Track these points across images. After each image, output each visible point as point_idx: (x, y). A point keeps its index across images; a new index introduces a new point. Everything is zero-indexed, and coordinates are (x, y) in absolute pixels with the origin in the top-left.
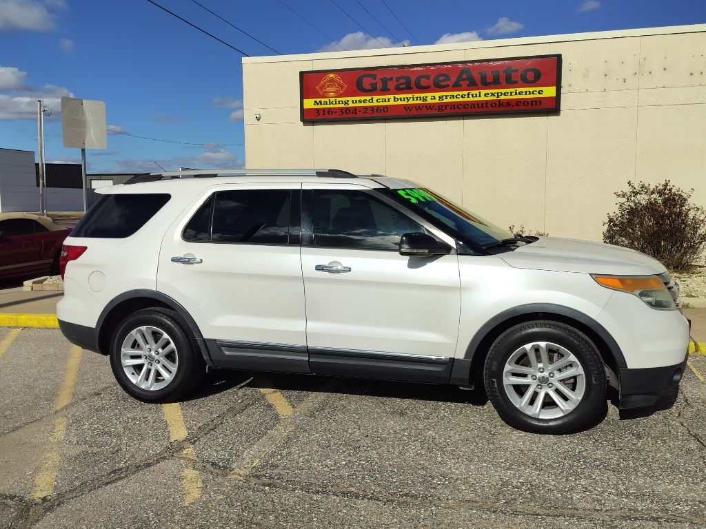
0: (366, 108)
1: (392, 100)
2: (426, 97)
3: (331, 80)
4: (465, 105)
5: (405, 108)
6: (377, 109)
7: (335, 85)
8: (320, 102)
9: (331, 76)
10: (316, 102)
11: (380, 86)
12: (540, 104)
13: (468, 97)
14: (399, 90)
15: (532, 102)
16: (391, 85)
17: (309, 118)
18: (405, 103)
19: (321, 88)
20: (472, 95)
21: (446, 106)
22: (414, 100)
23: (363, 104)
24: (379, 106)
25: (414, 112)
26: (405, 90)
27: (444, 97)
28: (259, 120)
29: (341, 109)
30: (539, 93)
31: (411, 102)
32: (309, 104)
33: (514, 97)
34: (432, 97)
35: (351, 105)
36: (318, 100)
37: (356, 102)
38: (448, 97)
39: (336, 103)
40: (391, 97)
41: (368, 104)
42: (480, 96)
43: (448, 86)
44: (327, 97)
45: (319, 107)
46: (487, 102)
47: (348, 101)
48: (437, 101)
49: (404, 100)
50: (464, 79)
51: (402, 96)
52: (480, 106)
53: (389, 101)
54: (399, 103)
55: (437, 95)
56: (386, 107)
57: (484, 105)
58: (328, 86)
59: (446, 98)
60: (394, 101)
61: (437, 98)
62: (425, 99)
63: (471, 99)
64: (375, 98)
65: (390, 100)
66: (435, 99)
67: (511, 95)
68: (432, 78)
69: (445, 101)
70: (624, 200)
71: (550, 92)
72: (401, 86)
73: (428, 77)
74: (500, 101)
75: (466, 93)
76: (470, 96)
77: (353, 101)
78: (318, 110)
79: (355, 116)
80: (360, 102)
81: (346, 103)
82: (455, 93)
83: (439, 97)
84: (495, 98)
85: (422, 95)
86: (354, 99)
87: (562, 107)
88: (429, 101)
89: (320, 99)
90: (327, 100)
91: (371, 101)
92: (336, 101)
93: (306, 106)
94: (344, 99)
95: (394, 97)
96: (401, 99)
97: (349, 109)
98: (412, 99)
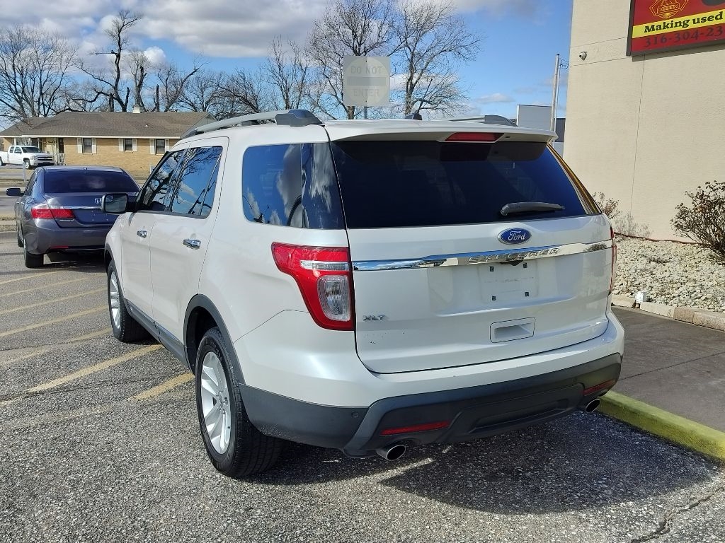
0: (711, 28)
7: (673, 1)
8: (653, 26)
10: (647, 27)
17: (639, 49)
19: (654, 8)
23: (707, 23)
28: (584, 59)
29: (679, 33)
32: (639, 31)
35: (691, 26)
36: (650, 25)
37: (698, 22)
41: (714, 22)
44: (661, 19)
45: (651, 33)
47: (688, 21)
58: (664, 4)
77: (694, 20)
78: (649, 38)
79: (696, 41)
80: (704, 20)
81: (685, 24)
86: (695, 17)
89: (653, 24)
90: (661, 23)
91: (719, 17)
92: (672, 24)
93: (634, 36)
94: (682, 19)
97: (688, 32)
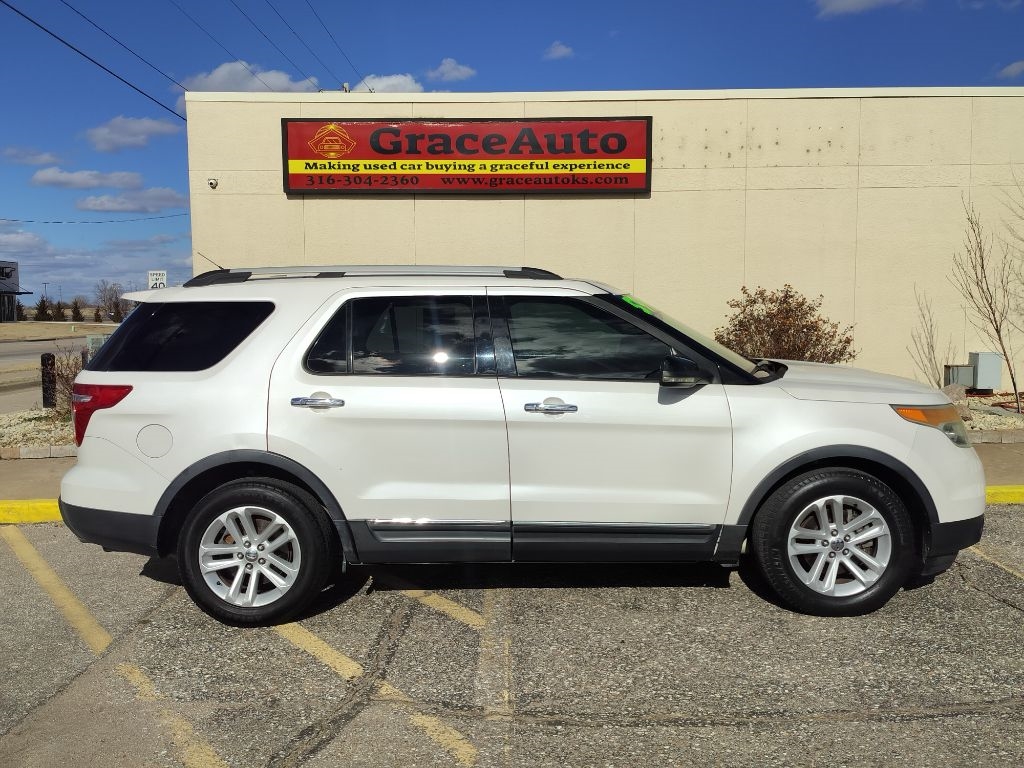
0: (386, 177)
1: (424, 167)
2: (473, 166)
3: (332, 134)
4: (527, 179)
5: (443, 179)
6: (402, 180)
7: (337, 141)
8: (315, 164)
9: (332, 127)
10: (308, 164)
11: (405, 146)
12: (627, 182)
13: (531, 168)
14: (433, 153)
15: (616, 179)
16: (422, 145)
17: (297, 188)
18: (443, 172)
19: (316, 144)
20: (537, 166)
21: (501, 179)
22: (455, 169)
23: (380, 171)
24: (404, 176)
25: (456, 187)
26: (442, 154)
27: (498, 167)
28: (214, 188)
29: (348, 177)
30: (625, 166)
31: (451, 171)
32: (297, 167)
33: (592, 171)
34: (482, 166)
35: (362, 171)
36: (311, 162)
37: (370, 168)
38: (504, 167)
39: (339, 168)
40: (423, 162)
41: (388, 171)
42: (547, 168)
43: (504, 151)
44: (326, 159)
45: (313, 171)
46: (557, 177)
47: (358, 165)
48: (488, 171)
49: (442, 168)
50: (525, 144)
51: (439, 162)
52: (548, 181)
53: (419, 168)
54: (434, 171)
55: (489, 163)
56: (416, 177)
57: (554, 181)
58: (325, 142)
59: (501, 168)
60: (428, 168)
61: (489, 168)
62: (471, 167)
63: (535, 171)
64: (399, 163)
65: (421, 167)
66: (485, 168)
67: (589, 167)
68: (480, 139)
69: (500, 172)
70: (737, 311)
71: (637, 166)
72: (437, 148)
73: (475, 138)
74: (574, 175)
75: (528, 162)
76: (534, 167)
77: (365, 166)
78: (311, 177)
79: (371, 188)
80: (376, 167)
81: (355, 168)
82: (513, 162)
83: (492, 166)
84: (567, 171)
85: (467, 162)
86: (367, 162)
87: (654, 187)
88: (477, 171)
89: (315, 161)
90: (325, 162)
91: (392, 167)
92: (339, 165)
93: (291, 172)
94: (352, 162)
95: (427, 163)
96: (437, 166)
97: (360, 177)
98: (452, 167)
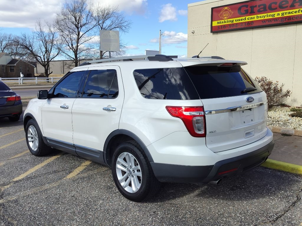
0: (242, 23)
2: (274, 15)
3: (226, 10)
4: (297, 17)
5: (263, 21)
7: (227, 13)
8: (220, 22)
9: (226, 8)
10: (218, 22)
11: (250, 11)
13: (299, 12)
14: (259, 12)
16: (256, 10)
17: (215, 30)
18: (263, 19)
19: (221, 15)
21: (285, 18)
22: (267, 17)
23: (240, 21)
24: (249, 22)
25: (267, 23)
26: (263, 12)
27: (285, 14)
28: (193, 33)
29: (230, 25)
31: (266, 18)
32: (215, 24)
35: (235, 22)
36: (219, 21)
37: (237, 21)
38: (287, 13)
40: (255, 16)
41: (243, 21)
43: (287, 7)
44: (223, 19)
45: (220, 24)
47: (233, 20)
48: (280, 16)
49: (262, 17)
50: (297, 2)
51: (261, 15)
53: (254, 18)
54: (260, 19)
55: (280, 13)
56: (253, 22)
58: (224, 13)
59: (286, 14)
60: (257, 18)
61: (281, 15)
62: (273, 15)
64: (247, 17)
66: (279, 15)
68: (278, 4)
69: (285, 15)
72: (261, 10)
73: (276, 3)
75: (297, 10)
76: (300, 12)
77: (236, 20)
78: (219, 26)
79: (237, 28)
80: (239, 20)
81: (232, 21)
82: (291, 11)
83: (282, 14)
88: (276, 16)
90: (223, 21)
91: (245, 19)
92: (227, 21)
93: (213, 25)
94: (231, 20)
95: (257, 16)
96: (260, 17)
97: (233, 24)
98: (266, 16)
